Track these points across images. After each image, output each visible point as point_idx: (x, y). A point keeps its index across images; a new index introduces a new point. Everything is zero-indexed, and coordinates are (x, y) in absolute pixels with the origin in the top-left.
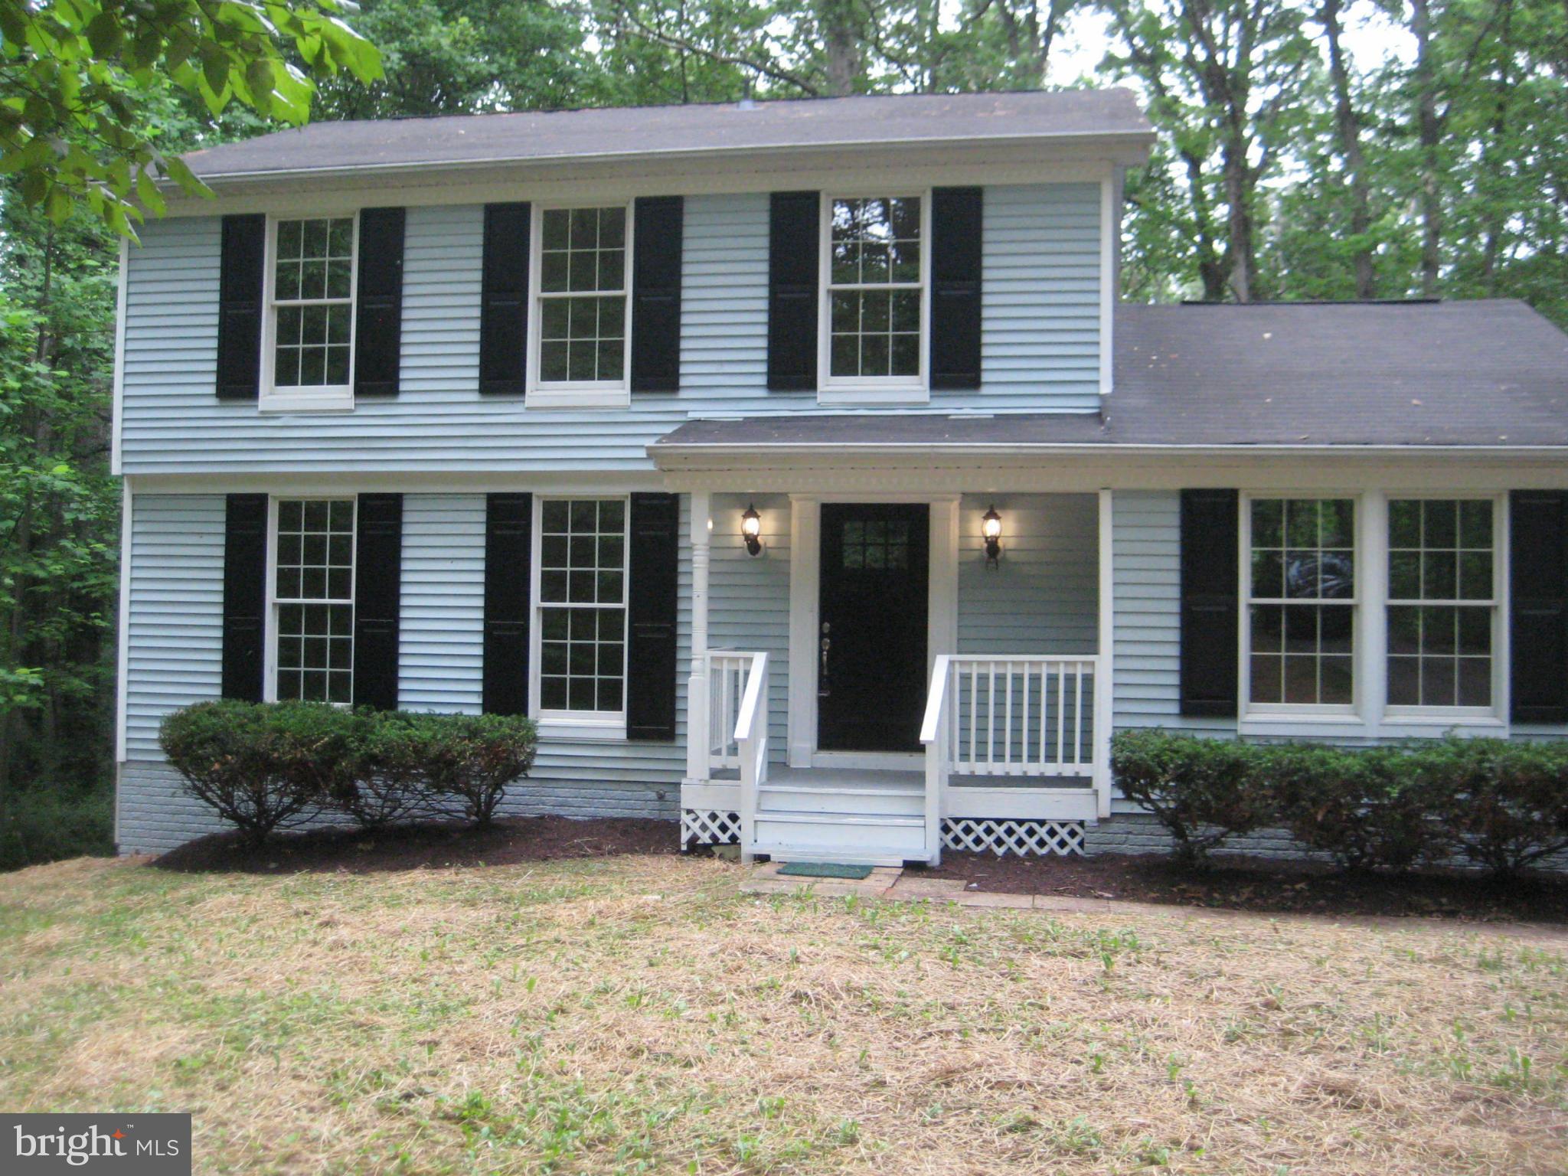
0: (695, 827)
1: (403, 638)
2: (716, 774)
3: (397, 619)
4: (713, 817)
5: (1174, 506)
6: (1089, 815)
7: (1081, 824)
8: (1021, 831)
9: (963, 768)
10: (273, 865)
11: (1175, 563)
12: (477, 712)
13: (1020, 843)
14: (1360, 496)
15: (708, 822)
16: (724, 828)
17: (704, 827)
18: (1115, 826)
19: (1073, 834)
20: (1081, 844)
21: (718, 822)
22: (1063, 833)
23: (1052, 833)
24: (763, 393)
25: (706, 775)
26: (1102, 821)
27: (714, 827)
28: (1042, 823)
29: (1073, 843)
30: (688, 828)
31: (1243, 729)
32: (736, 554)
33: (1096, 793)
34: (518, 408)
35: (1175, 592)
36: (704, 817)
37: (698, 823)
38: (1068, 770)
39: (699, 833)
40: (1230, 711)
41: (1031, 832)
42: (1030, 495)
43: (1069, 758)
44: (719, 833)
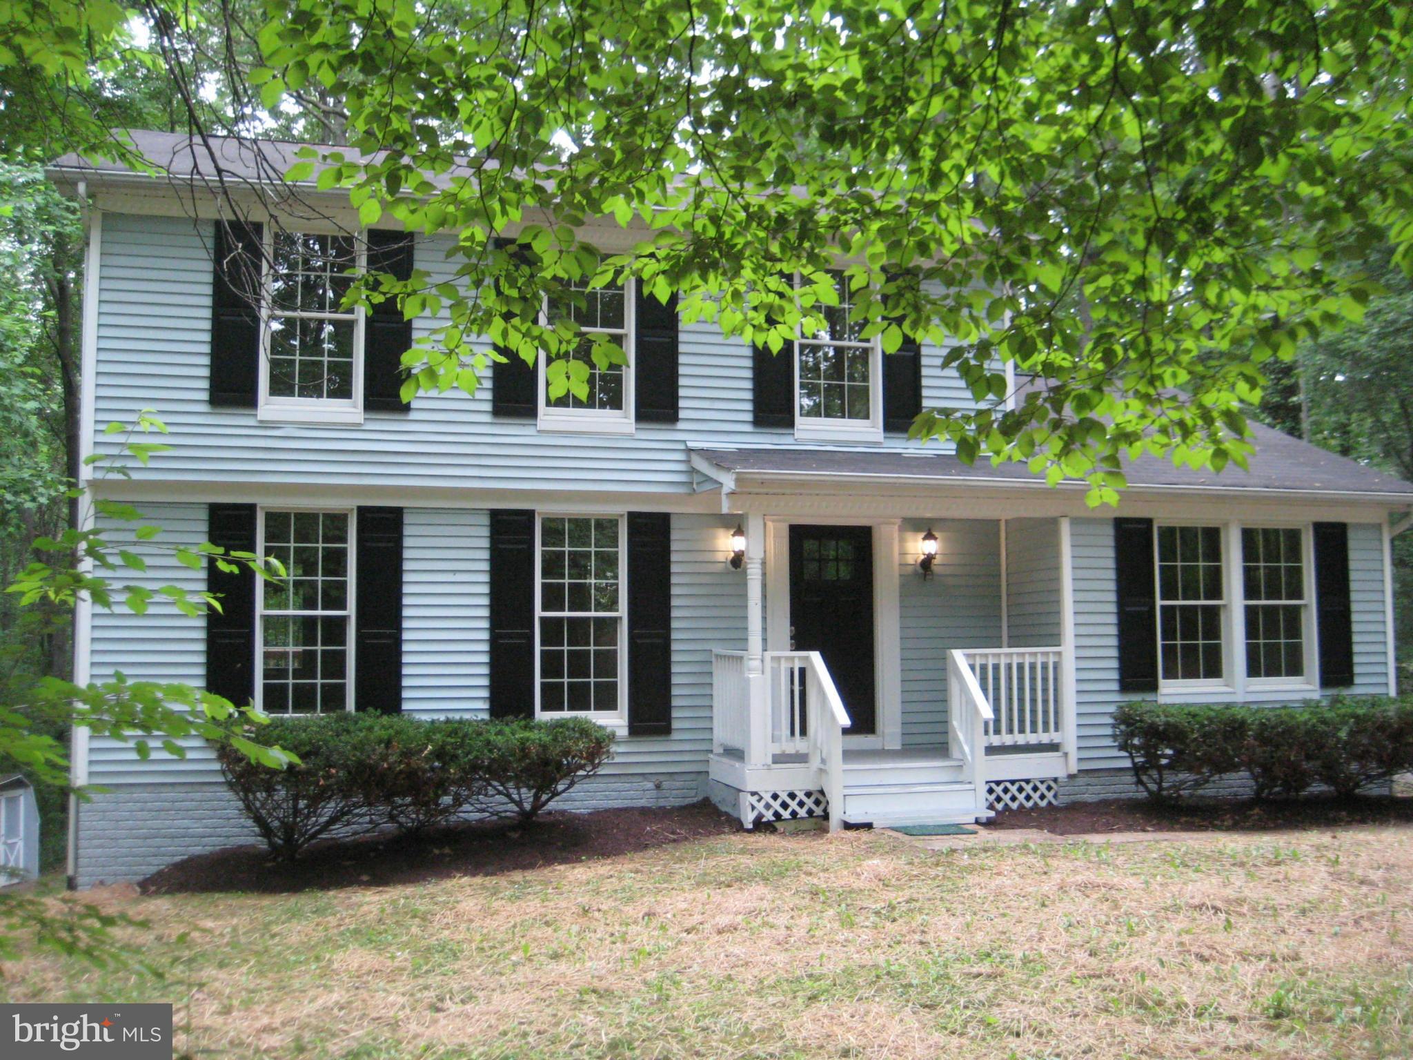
0: (760, 807)
1: (405, 647)
2: (779, 759)
3: (399, 629)
4: (775, 797)
5: (1110, 531)
6: (1061, 773)
7: (1055, 780)
8: (1014, 789)
9: (996, 740)
10: (365, 878)
11: (1112, 575)
12: (486, 716)
13: (1013, 799)
14: (1226, 525)
15: (771, 802)
16: (785, 805)
17: (768, 806)
18: (1081, 781)
19: (1049, 788)
20: (1055, 796)
21: (779, 801)
22: (1043, 788)
23: (1035, 789)
24: (749, 428)
25: (770, 760)
26: (1071, 777)
27: (776, 805)
28: (1028, 781)
29: (1050, 795)
30: (753, 808)
31: (1162, 700)
32: (720, 567)
33: (1066, 754)
34: (529, 430)
35: (1112, 597)
36: (767, 798)
37: (763, 803)
38: (1045, 738)
39: (764, 811)
40: (1154, 687)
41: (1021, 790)
42: (953, 520)
43: (1046, 729)
44: (781, 811)
